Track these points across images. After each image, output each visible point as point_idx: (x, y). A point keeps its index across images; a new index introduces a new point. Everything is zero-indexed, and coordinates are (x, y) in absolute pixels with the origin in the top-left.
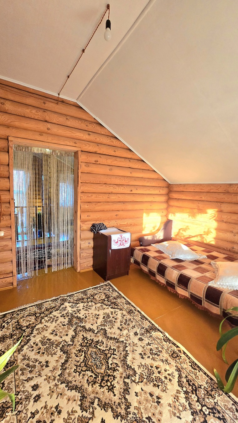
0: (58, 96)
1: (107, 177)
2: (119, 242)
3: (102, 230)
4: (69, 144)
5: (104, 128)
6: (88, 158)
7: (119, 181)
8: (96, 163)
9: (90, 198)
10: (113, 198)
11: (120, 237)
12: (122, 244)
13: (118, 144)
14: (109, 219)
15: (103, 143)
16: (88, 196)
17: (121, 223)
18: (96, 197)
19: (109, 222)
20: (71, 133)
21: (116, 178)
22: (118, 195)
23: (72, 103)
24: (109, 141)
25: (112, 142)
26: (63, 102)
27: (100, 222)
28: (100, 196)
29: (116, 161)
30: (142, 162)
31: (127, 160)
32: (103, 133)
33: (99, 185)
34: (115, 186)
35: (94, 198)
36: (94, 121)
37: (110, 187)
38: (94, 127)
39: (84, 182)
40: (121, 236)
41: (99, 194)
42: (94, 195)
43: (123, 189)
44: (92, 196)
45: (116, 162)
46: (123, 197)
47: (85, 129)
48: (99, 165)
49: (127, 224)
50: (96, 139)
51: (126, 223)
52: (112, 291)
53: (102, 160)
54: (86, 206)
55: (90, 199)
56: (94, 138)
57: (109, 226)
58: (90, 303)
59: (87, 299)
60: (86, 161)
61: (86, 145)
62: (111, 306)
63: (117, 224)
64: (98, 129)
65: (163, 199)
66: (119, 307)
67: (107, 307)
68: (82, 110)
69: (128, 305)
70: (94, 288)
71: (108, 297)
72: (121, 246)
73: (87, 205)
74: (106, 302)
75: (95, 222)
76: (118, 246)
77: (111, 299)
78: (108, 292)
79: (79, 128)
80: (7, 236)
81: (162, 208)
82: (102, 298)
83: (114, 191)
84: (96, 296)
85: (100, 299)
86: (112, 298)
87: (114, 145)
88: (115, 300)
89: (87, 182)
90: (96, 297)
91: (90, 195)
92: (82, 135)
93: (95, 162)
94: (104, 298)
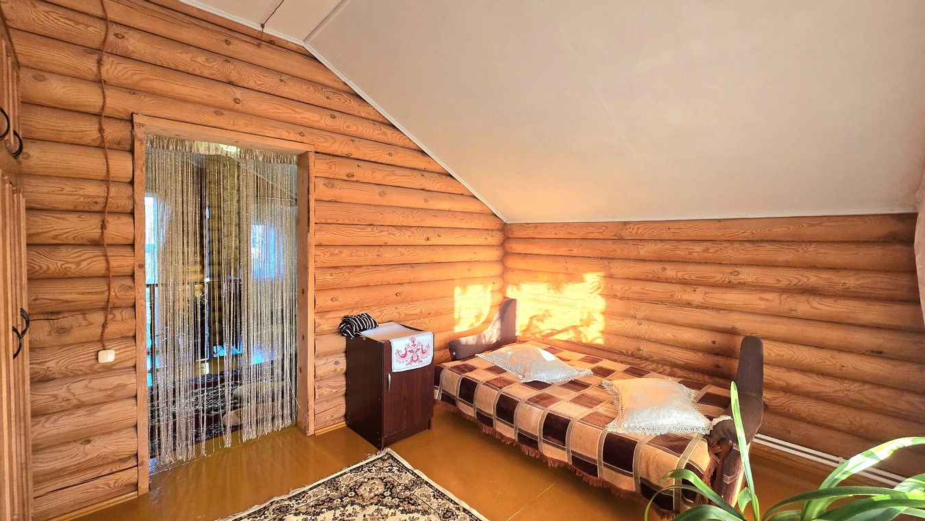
0: (260, 29)
1: (373, 211)
2: (410, 355)
3: (366, 329)
4: (285, 135)
5: (366, 104)
6: (331, 168)
7: (401, 218)
8: (349, 179)
9: (337, 258)
10: (389, 256)
11: (411, 344)
12: (415, 359)
13: (397, 139)
14: (381, 304)
15: (364, 136)
16: (332, 254)
17: (406, 312)
18: (351, 255)
19: (382, 311)
20: (291, 111)
21: (395, 212)
22: (399, 249)
23: (294, 48)
24: (377, 132)
25: (385, 134)
26: (272, 42)
27: (360, 311)
28: (359, 253)
29: (394, 174)
30: (449, 178)
31: (418, 174)
32: (363, 115)
33: (358, 228)
34: (393, 229)
35: (345, 257)
36: (345, 88)
37: (381, 232)
38: (343, 100)
39: (323, 221)
40: (413, 342)
41: (359, 249)
42: (346, 252)
43: (410, 236)
44: (341, 252)
45: (395, 177)
46: (410, 252)
47: (324, 105)
48: (357, 184)
49: (421, 312)
50: (348, 127)
51: (418, 311)
52: (398, 470)
53: (363, 173)
54: (329, 277)
55: (335, 261)
56: (345, 126)
57: (381, 319)
58: (350, 508)
59: (341, 498)
60: (326, 175)
61: (327, 141)
62: (401, 508)
63: (399, 313)
64: (353, 106)
65: (495, 254)
66: (419, 508)
67: (392, 511)
68: (317, 64)
69: (440, 500)
70: (355, 469)
71: (390, 486)
72: (413, 364)
73: (331, 275)
74: (388, 500)
75: (350, 313)
76: (407, 365)
77: (398, 491)
78: (390, 474)
79: (308, 102)
80: (124, 361)
81: (493, 274)
82: (377, 493)
83: (391, 240)
84: (363, 487)
85: (372, 495)
86: (400, 487)
87: (388, 142)
88: (408, 493)
89: (329, 221)
90: (361, 491)
91: (336, 251)
92: (317, 117)
93: (347, 176)
94: (381, 491)
